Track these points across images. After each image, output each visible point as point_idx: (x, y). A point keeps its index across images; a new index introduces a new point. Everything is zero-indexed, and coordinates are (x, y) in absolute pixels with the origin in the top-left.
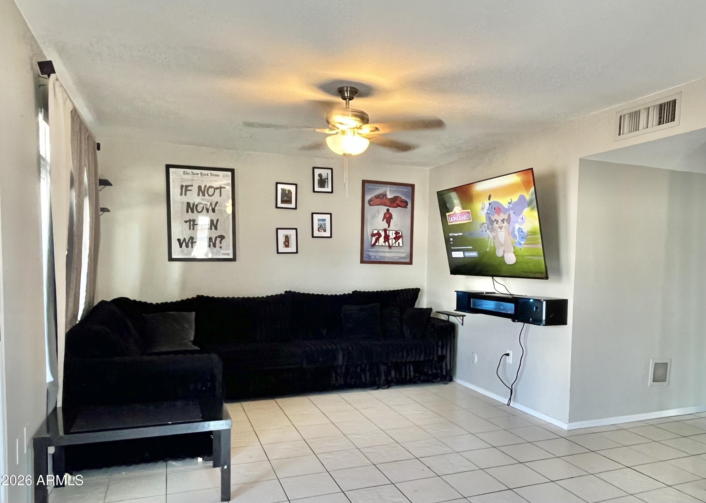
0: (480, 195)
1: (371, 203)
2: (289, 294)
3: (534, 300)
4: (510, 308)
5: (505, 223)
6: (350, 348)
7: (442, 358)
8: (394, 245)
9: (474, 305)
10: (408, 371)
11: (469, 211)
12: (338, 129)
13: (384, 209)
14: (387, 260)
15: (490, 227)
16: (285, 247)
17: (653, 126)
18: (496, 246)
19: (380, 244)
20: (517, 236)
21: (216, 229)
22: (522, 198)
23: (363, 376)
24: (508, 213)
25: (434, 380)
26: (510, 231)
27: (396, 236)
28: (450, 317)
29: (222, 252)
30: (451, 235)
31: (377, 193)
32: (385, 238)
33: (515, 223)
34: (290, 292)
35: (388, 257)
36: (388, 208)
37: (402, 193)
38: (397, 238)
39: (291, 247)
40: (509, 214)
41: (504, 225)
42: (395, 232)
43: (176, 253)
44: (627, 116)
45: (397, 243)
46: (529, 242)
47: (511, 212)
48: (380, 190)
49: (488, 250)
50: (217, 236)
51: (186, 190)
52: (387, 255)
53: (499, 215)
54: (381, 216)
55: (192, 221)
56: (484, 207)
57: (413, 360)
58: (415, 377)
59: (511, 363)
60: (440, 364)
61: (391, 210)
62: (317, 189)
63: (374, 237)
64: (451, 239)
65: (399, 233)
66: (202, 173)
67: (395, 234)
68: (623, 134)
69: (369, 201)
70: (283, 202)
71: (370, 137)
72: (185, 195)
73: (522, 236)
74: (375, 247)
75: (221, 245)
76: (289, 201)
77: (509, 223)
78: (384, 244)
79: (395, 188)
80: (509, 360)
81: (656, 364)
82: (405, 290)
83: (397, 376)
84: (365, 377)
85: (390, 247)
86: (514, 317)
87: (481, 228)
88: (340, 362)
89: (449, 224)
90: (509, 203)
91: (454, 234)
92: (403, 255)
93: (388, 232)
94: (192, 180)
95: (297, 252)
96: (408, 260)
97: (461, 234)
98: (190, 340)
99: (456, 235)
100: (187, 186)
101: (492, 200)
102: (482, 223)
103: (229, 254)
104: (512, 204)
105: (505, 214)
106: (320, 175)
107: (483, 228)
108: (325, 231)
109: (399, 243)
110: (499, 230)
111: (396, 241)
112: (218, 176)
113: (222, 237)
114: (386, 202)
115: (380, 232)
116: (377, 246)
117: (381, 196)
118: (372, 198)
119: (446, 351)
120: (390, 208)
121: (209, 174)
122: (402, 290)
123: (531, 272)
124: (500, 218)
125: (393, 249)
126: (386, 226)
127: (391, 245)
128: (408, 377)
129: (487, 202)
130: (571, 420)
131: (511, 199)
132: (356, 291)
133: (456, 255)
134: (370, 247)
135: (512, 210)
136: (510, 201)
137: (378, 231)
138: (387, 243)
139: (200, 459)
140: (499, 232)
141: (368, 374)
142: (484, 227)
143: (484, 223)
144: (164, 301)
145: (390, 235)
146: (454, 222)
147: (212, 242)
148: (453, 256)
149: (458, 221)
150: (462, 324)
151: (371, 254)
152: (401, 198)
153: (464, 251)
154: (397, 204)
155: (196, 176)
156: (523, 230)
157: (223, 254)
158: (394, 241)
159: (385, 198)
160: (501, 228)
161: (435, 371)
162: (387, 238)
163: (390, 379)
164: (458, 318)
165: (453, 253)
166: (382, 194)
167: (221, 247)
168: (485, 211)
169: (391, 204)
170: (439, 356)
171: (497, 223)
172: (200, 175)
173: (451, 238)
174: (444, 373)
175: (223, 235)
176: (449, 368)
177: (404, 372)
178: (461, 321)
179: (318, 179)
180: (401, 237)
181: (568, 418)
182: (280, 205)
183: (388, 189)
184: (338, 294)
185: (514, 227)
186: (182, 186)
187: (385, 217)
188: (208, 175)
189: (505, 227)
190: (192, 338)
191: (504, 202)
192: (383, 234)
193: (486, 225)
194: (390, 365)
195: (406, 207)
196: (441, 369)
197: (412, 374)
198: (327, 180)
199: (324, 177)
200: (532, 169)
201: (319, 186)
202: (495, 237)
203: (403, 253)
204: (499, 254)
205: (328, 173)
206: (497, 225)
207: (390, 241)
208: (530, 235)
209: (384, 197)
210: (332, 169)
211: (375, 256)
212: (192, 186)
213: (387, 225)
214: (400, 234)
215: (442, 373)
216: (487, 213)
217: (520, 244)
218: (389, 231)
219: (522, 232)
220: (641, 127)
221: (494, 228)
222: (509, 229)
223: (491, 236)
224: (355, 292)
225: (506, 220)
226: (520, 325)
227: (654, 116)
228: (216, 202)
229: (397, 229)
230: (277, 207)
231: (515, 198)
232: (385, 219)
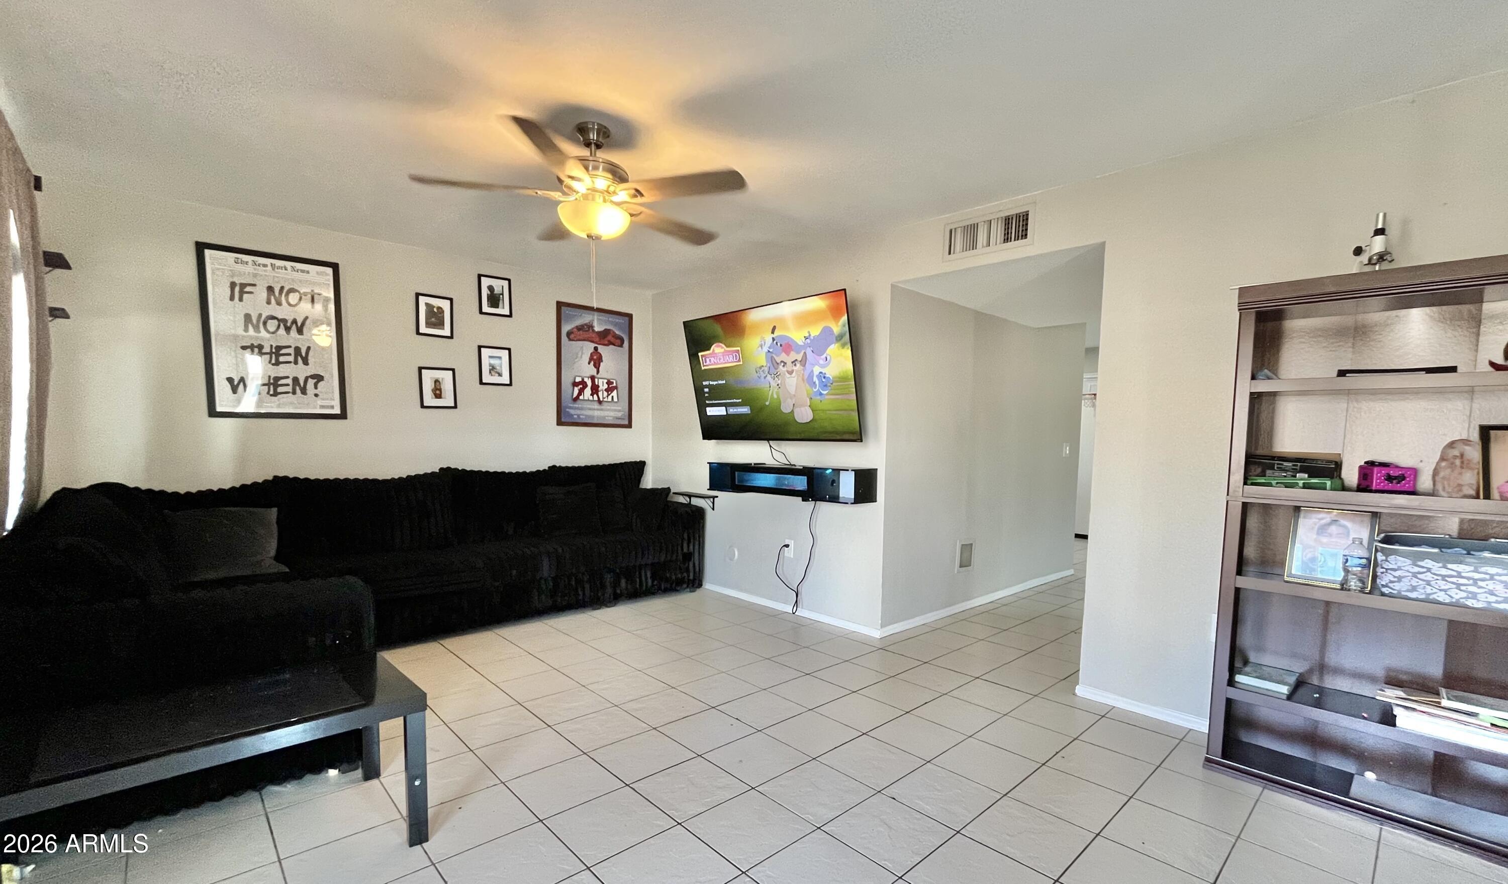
0: (757, 327)
1: (572, 336)
2: (447, 473)
3: (833, 470)
4: (800, 483)
5: (798, 365)
6: (560, 550)
7: (688, 557)
8: (606, 400)
9: (741, 481)
10: (643, 579)
11: (739, 348)
12: (577, 192)
13: (589, 347)
14: (595, 421)
15: (773, 371)
16: (434, 397)
17: (996, 244)
18: (781, 397)
19: (586, 398)
20: (817, 382)
21: (306, 362)
22: (827, 331)
23: (580, 593)
24: (803, 351)
25: (678, 589)
26: (806, 377)
27: (608, 386)
28: (692, 499)
29: (319, 402)
30: (704, 383)
31: (579, 322)
32: (592, 389)
33: (814, 365)
34: (449, 468)
35: (598, 417)
36: (596, 345)
37: (616, 325)
38: (609, 390)
39: (445, 398)
40: (805, 353)
41: (795, 368)
42: (606, 381)
43: (224, 403)
44: (959, 230)
45: (610, 397)
46: (833, 392)
47: (809, 351)
48: (585, 318)
49: (767, 403)
50: (309, 374)
51: (242, 293)
52: (596, 413)
53: (788, 355)
54: (586, 357)
55: (256, 347)
56: (763, 343)
57: (650, 562)
58: (653, 585)
59: (792, 557)
60: (687, 565)
61: (601, 349)
62: (486, 309)
63: (577, 386)
64: (706, 390)
65: (613, 383)
66: (275, 264)
67: (607, 383)
68: (954, 253)
69: (569, 334)
70: (429, 324)
71: (635, 213)
72: (241, 299)
73: (824, 384)
74: (578, 402)
75: (316, 392)
76: (440, 324)
77: (804, 365)
78: (591, 398)
79: (604, 317)
80: (789, 553)
81: (963, 545)
82: (625, 463)
83: (629, 587)
84: (583, 591)
85: (600, 402)
86: (807, 495)
87: (757, 372)
88: (546, 574)
89: (703, 368)
90: (806, 338)
91: (711, 383)
92: (619, 414)
93: (596, 380)
94: (255, 275)
95: (455, 407)
96: (626, 422)
97: (724, 382)
98: (270, 556)
99: (715, 383)
100: (243, 286)
101: (777, 333)
102: (759, 366)
103: (332, 407)
104: (810, 339)
105: (798, 353)
106: (491, 288)
107: (762, 373)
108: (500, 375)
109: (613, 397)
110: (788, 375)
111: (608, 395)
112: (308, 272)
113: (319, 378)
114: (593, 336)
115: (586, 380)
116: (581, 400)
117: (585, 327)
118: (573, 329)
119: (694, 546)
120: (600, 347)
121: (289, 268)
122: (621, 464)
123: (837, 433)
124: (789, 359)
125: (605, 406)
126: (593, 371)
127: (601, 399)
128: (644, 588)
129: (769, 338)
130: (883, 626)
131: (809, 332)
132: (554, 466)
133: (711, 411)
134: (570, 400)
135: (810, 347)
136: (807, 335)
137: (583, 379)
138: (595, 396)
139: (333, 773)
140: (787, 379)
141: (587, 586)
142: (763, 371)
143: (763, 366)
144: (204, 488)
145: (600, 385)
146: (712, 365)
147: (299, 385)
148: (709, 414)
149: (718, 364)
150: (713, 509)
151: (572, 412)
152: (614, 332)
153: (726, 405)
154: (609, 341)
155: (262, 268)
156: (827, 376)
157: (322, 407)
158: (605, 394)
159: (591, 331)
160: (790, 373)
161: (679, 576)
162: (595, 389)
163: (618, 591)
164: (707, 500)
165: (708, 409)
166: (586, 324)
167: (316, 395)
168: (765, 349)
169: (600, 341)
170: (685, 553)
171: (784, 366)
172: (269, 268)
173: (706, 388)
174: (691, 577)
175: (321, 374)
176: (697, 569)
177: (638, 580)
178: (711, 505)
179: (488, 294)
180: (616, 388)
181: (880, 622)
182: (423, 329)
183: (596, 317)
184: (528, 471)
185: (812, 371)
186: (233, 285)
187: (591, 359)
188: (286, 269)
189: (797, 371)
190: (273, 553)
191: (798, 337)
192: (589, 383)
193: (766, 369)
194: (618, 571)
195: (621, 346)
196: (688, 570)
197: (650, 581)
198: (501, 296)
199: (497, 290)
200: (845, 290)
201: (489, 305)
202: (780, 386)
203: (619, 411)
204: (786, 408)
205: (503, 287)
206: (785, 369)
207: (600, 394)
208: (837, 382)
209: (589, 330)
210: (509, 280)
211: (578, 416)
212: (254, 285)
213: (595, 370)
214: (615, 385)
215: (689, 576)
216: (769, 351)
217: (821, 394)
218: (598, 379)
219: (824, 377)
220: (979, 244)
221: (778, 374)
222: (803, 374)
223: (773, 384)
224: (553, 468)
225: (800, 361)
226: (810, 504)
227: (998, 231)
228: (304, 317)
229: (609, 377)
230: (418, 333)
231: (815, 331)
232: (592, 362)
